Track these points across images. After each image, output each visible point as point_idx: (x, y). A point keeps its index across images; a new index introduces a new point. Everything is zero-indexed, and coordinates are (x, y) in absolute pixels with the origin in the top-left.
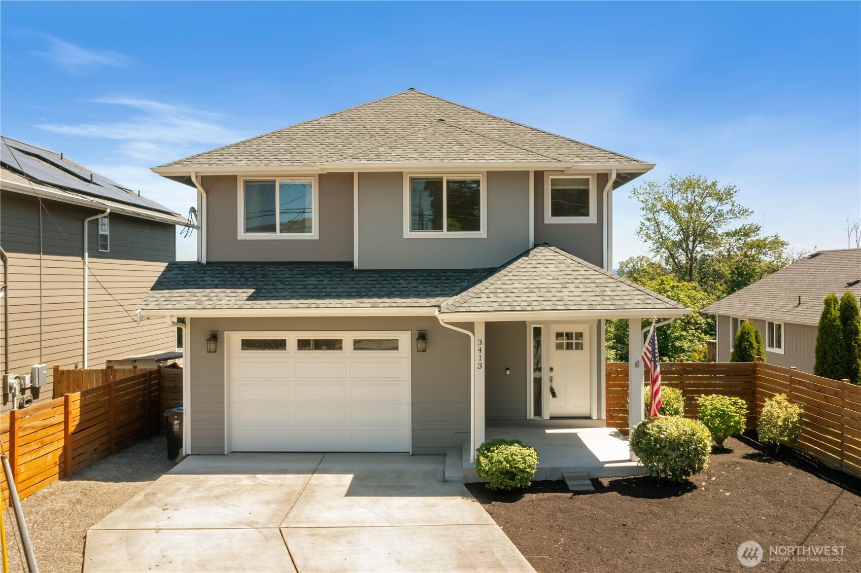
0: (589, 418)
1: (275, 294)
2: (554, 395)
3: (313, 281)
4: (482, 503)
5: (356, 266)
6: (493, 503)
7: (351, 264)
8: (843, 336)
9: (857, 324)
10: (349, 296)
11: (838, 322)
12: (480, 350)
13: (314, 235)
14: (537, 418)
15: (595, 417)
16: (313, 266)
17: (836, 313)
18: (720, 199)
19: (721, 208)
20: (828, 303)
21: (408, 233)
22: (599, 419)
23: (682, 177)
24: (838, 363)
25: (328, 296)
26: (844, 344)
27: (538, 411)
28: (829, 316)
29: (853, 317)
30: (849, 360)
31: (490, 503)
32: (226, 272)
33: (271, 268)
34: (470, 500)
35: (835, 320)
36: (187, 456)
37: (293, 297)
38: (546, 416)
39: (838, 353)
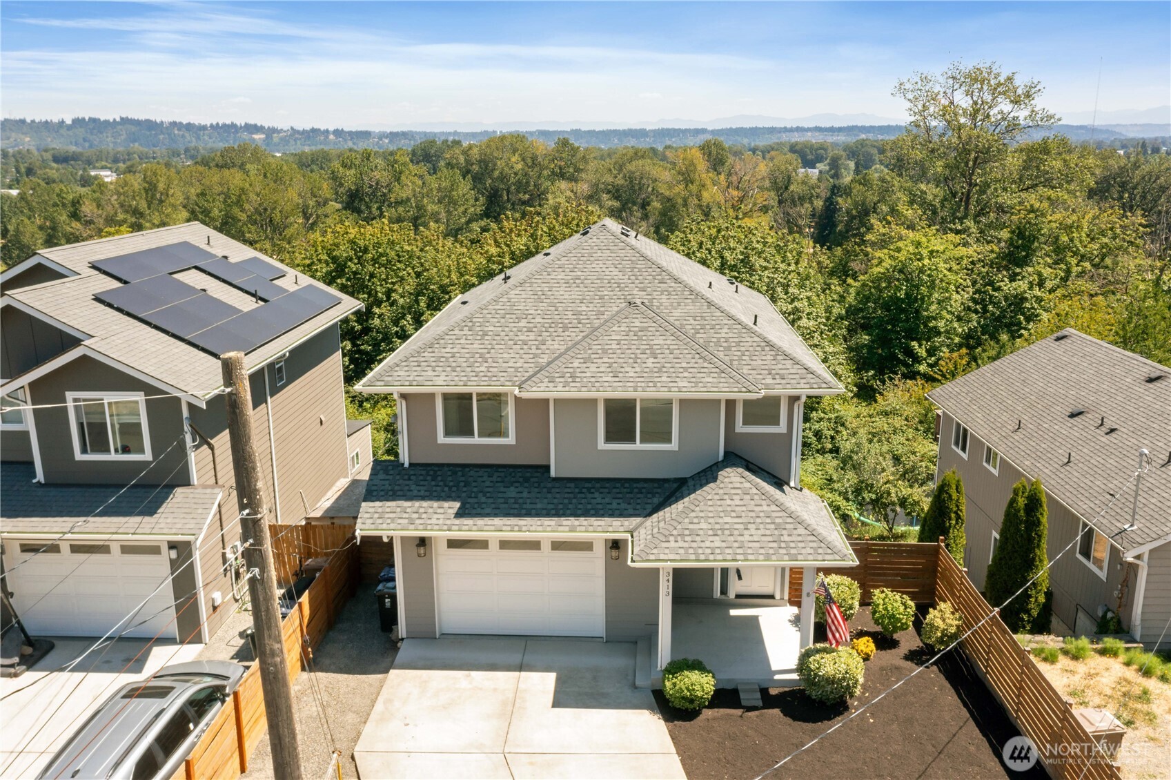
0: (772, 597)
1: (479, 510)
2: (740, 577)
3: (512, 492)
4: (666, 720)
5: (553, 474)
6: (676, 722)
7: (547, 468)
8: (1025, 527)
9: (1040, 516)
10: (548, 514)
11: (1022, 513)
12: (668, 581)
13: (511, 440)
14: (723, 597)
15: (778, 597)
16: (511, 470)
17: (1022, 502)
18: (1016, 102)
19: (1016, 115)
20: (1016, 492)
21: (602, 445)
22: (782, 599)
23: (968, 65)
24: (1016, 552)
25: (529, 514)
26: (1025, 536)
27: (724, 591)
28: (1015, 505)
29: (1037, 510)
30: (1028, 549)
31: (672, 722)
32: (429, 478)
33: (472, 473)
34: (656, 717)
35: (1019, 511)
36: (402, 639)
37: (496, 515)
38: (732, 595)
39: (1018, 542)
